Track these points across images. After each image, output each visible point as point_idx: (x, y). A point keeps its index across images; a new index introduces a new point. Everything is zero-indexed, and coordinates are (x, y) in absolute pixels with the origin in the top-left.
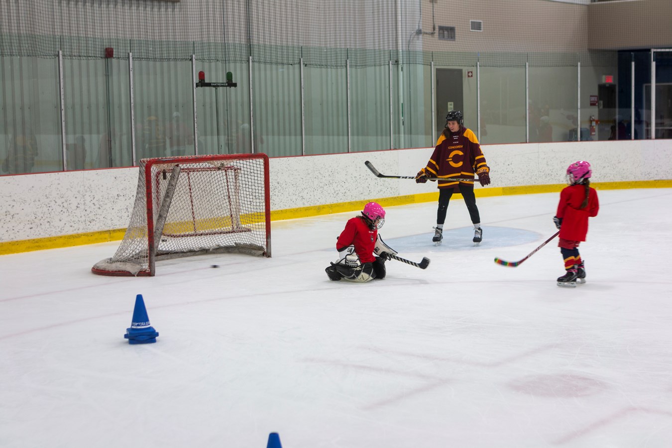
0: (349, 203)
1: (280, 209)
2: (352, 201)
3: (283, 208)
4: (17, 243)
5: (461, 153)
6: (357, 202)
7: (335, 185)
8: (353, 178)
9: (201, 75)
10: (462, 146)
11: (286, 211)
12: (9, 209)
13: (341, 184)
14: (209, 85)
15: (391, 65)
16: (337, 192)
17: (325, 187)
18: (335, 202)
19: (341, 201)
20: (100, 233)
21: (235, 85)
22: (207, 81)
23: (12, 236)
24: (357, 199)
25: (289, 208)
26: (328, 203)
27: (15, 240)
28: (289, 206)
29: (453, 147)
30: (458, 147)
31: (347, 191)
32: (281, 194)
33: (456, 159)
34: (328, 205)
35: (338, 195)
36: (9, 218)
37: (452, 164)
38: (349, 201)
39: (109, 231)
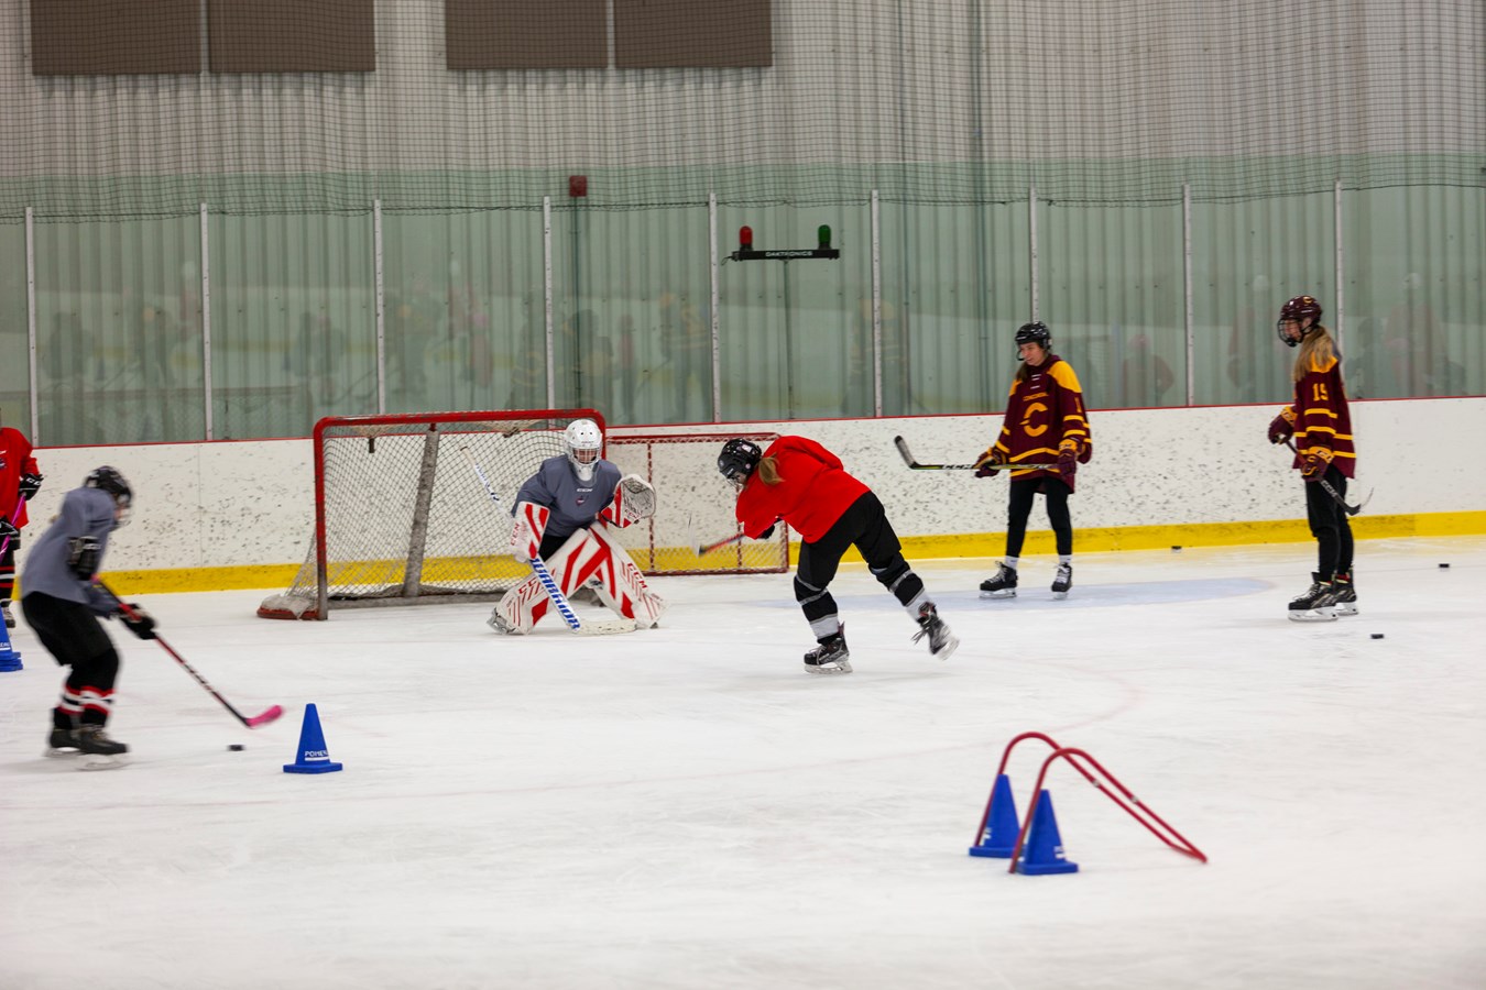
0: (1178, 526)
1: (952, 533)
2: (1190, 522)
3: (961, 530)
4: (265, 569)
5: (1042, 408)
6: (1205, 527)
7: (1131, 484)
8: (1196, 468)
9: (746, 235)
10: (1044, 394)
11: (971, 538)
12: (250, 503)
13: (1153, 481)
14: (761, 255)
15: (1338, 192)
16: (1138, 501)
17: (1100, 488)
18: (1132, 522)
19: (1154, 522)
20: (456, 560)
21: (835, 254)
22: (756, 247)
23: (255, 556)
24: (1208, 520)
25: (982, 532)
26: (1109, 524)
27: (262, 563)
28: (982, 528)
29: (1031, 398)
30: (1039, 395)
31: (1174, 499)
32: (956, 498)
33: (1036, 420)
34: (1106, 531)
35: (1143, 507)
36: (248, 520)
37: (1029, 431)
38: (1181, 523)
39: (478, 559)
